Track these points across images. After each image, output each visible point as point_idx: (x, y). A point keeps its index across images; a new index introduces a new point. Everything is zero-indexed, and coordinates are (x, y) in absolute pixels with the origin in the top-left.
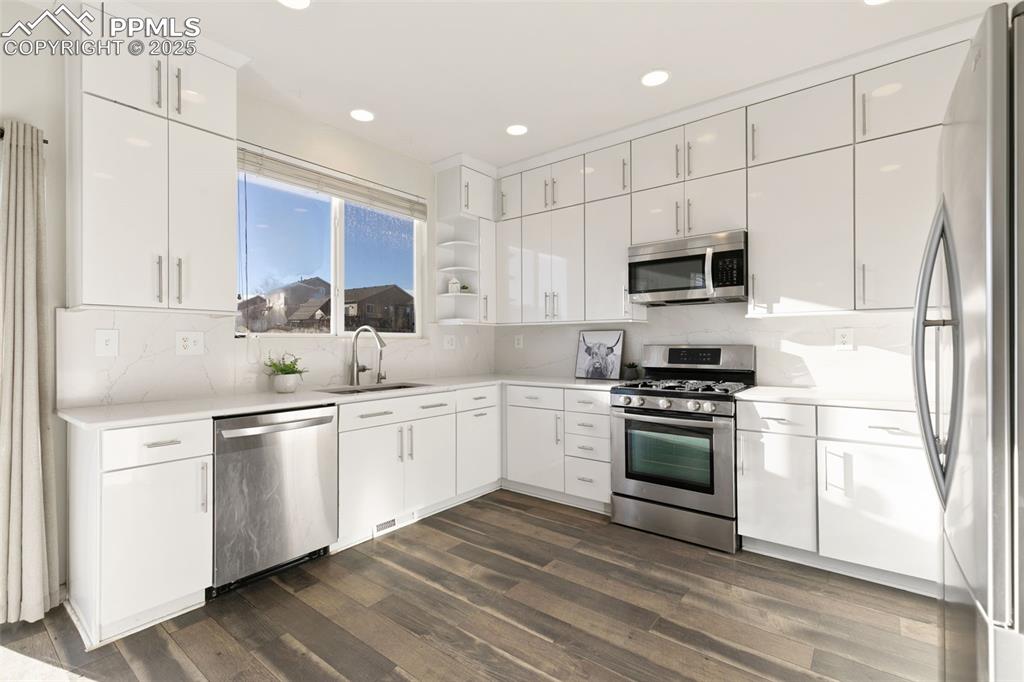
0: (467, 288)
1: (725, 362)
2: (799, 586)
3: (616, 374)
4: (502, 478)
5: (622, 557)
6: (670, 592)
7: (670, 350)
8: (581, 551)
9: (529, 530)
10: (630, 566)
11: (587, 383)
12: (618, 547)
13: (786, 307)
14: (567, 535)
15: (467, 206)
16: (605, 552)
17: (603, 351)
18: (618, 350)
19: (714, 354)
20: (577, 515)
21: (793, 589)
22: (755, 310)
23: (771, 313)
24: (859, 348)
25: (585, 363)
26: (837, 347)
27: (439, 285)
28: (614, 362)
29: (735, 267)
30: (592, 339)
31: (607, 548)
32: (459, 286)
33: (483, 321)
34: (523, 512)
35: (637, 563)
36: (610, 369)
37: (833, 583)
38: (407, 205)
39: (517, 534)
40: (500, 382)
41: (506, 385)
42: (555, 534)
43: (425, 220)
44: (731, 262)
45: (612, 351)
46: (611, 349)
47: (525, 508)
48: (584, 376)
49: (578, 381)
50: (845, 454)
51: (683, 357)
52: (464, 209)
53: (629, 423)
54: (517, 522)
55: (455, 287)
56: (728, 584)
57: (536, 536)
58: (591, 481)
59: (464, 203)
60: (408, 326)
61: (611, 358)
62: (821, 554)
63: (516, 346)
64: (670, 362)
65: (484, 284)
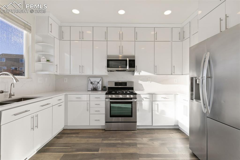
0: (49, 61)
1: (128, 86)
2: (152, 133)
3: (100, 89)
4: (65, 125)
5: (116, 140)
6: (134, 145)
7: (115, 82)
8: (105, 142)
9: (84, 141)
10: (120, 142)
11: (92, 92)
12: (113, 137)
13: (143, 73)
14: (97, 138)
15: (51, 32)
16: (110, 140)
17: (96, 83)
18: (100, 83)
19: (125, 84)
20: (95, 131)
21: (152, 135)
22: (136, 74)
23: (140, 74)
24: (151, 82)
25: (91, 86)
26: (148, 82)
27: (36, 58)
28: (100, 86)
29: (133, 63)
30: (92, 80)
31: (110, 138)
32: (45, 60)
33: (56, 73)
34: (77, 135)
35: (120, 140)
36: (98, 88)
37: (156, 131)
38: (23, 24)
39: (81, 143)
40: (65, 94)
41: (67, 94)
42: (93, 139)
43: (31, 33)
44: (132, 62)
45: (99, 83)
46: (99, 82)
47: (78, 133)
48: (91, 90)
49: (88, 92)
50: (157, 104)
51: (118, 84)
52: (50, 33)
53: (111, 103)
54: (78, 139)
55: (43, 60)
56: (142, 138)
57: (88, 142)
58: (99, 120)
59: (50, 30)
60: (22, 73)
61: (98, 85)
62: (153, 125)
63: (65, 82)
64: (115, 86)
65: (56, 60)
